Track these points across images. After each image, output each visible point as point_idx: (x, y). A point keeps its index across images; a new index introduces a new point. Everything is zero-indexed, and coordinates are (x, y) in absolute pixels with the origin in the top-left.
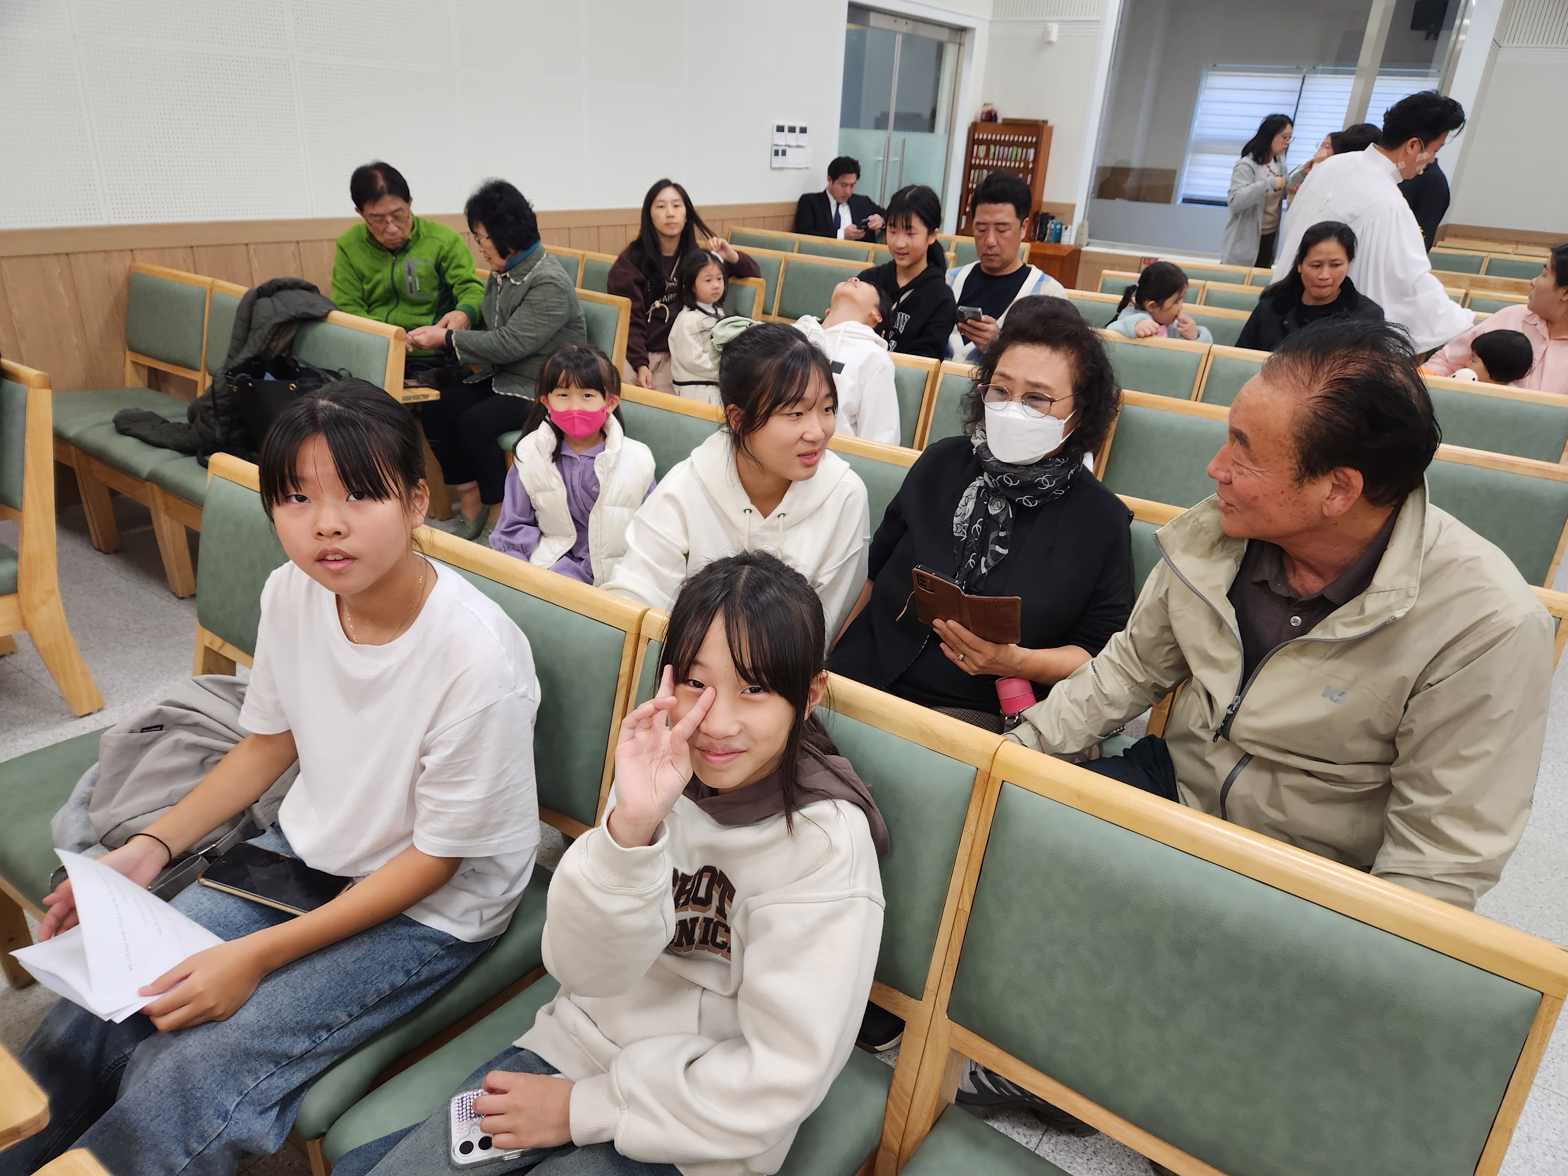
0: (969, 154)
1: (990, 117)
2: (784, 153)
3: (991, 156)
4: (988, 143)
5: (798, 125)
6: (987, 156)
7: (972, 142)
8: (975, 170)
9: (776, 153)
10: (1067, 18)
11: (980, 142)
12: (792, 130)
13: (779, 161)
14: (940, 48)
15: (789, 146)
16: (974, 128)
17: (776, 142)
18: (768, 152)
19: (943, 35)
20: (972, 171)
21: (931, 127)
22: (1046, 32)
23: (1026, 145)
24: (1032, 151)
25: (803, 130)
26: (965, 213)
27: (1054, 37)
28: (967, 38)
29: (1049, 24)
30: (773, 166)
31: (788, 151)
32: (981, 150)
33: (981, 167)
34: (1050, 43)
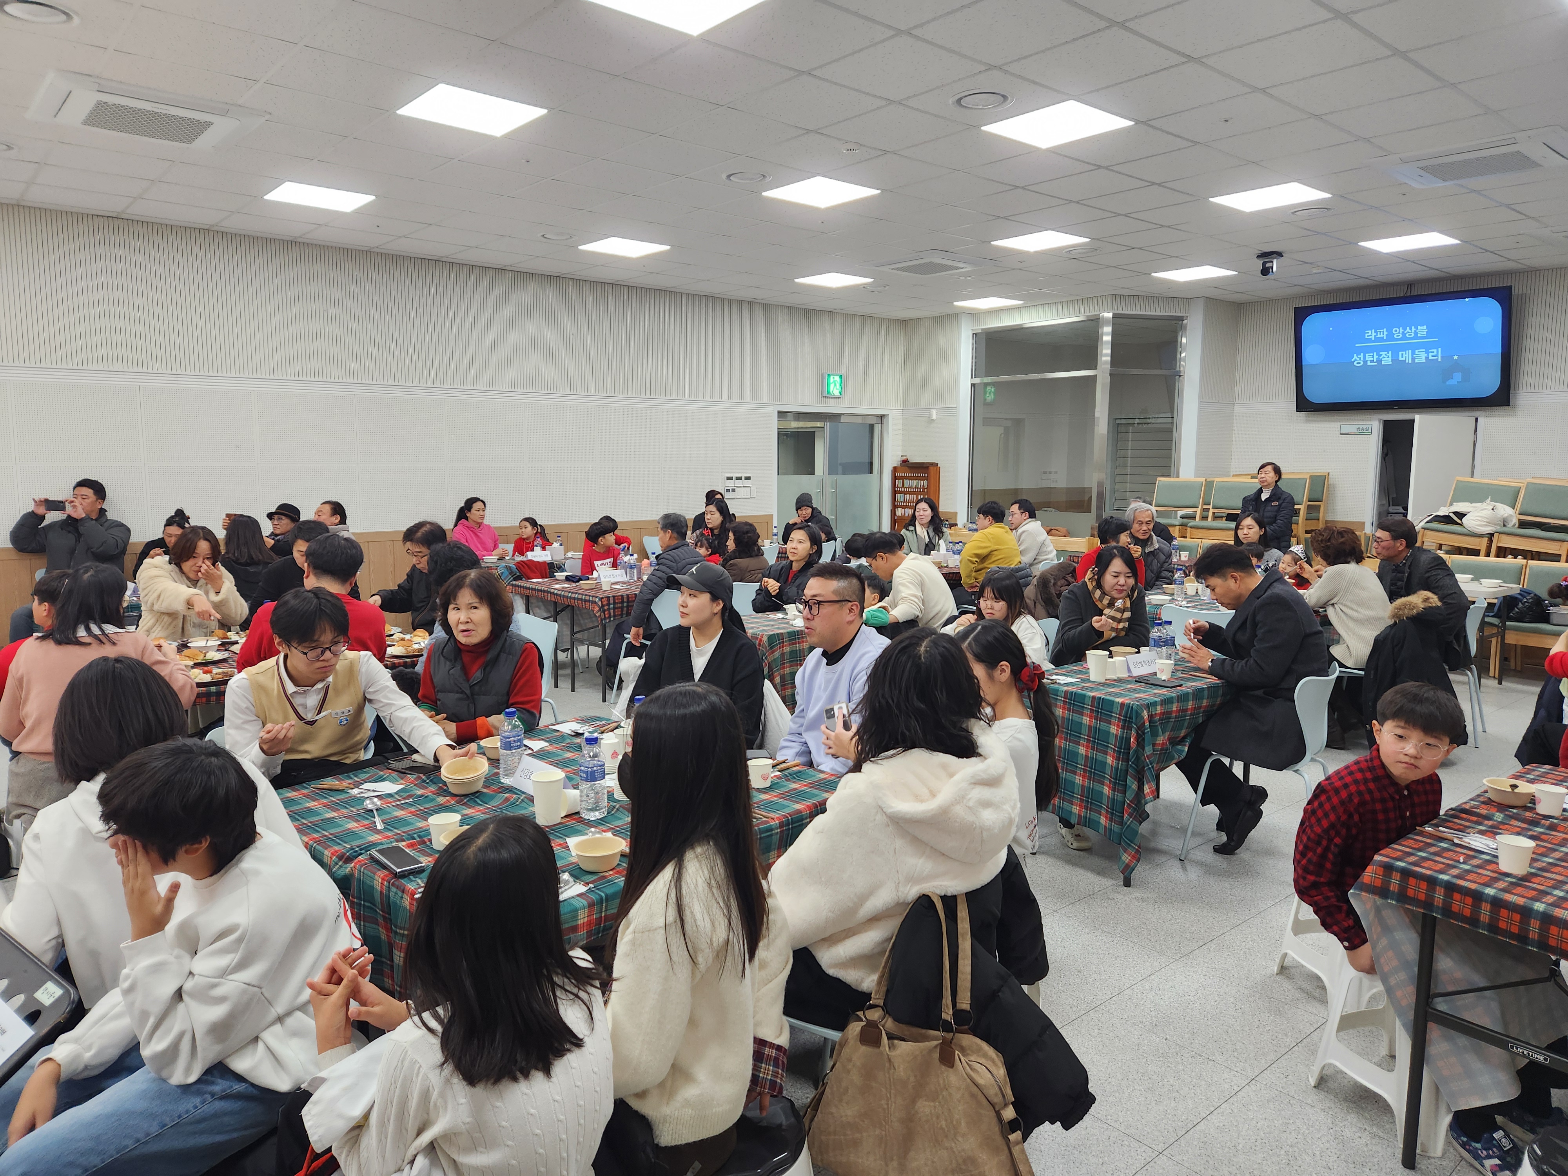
0: (894, 485)
1: (905, 462)
2: (734, 490)
4: (902, 478)
5: (743, 475)
6: (903, 486)
7: (895, 478)
10: (940, 406)
11: (899, 478)
12: (739, 478)
14: (872, 428)
15: (737, 487)
16: (895, 469)
19: (873, 421)
20: (897, 496)
21: (871, 472)
22: (930, 415)
23: (923, 479)
24: (925, 483)
25: (748, 478)
26: (894, 520)
27: (934, 417)
28: (885, 422)
29: (931, 410)
31: (737, 489)
32: (899, 483)
33: (900, 492)
34: (933, 420)
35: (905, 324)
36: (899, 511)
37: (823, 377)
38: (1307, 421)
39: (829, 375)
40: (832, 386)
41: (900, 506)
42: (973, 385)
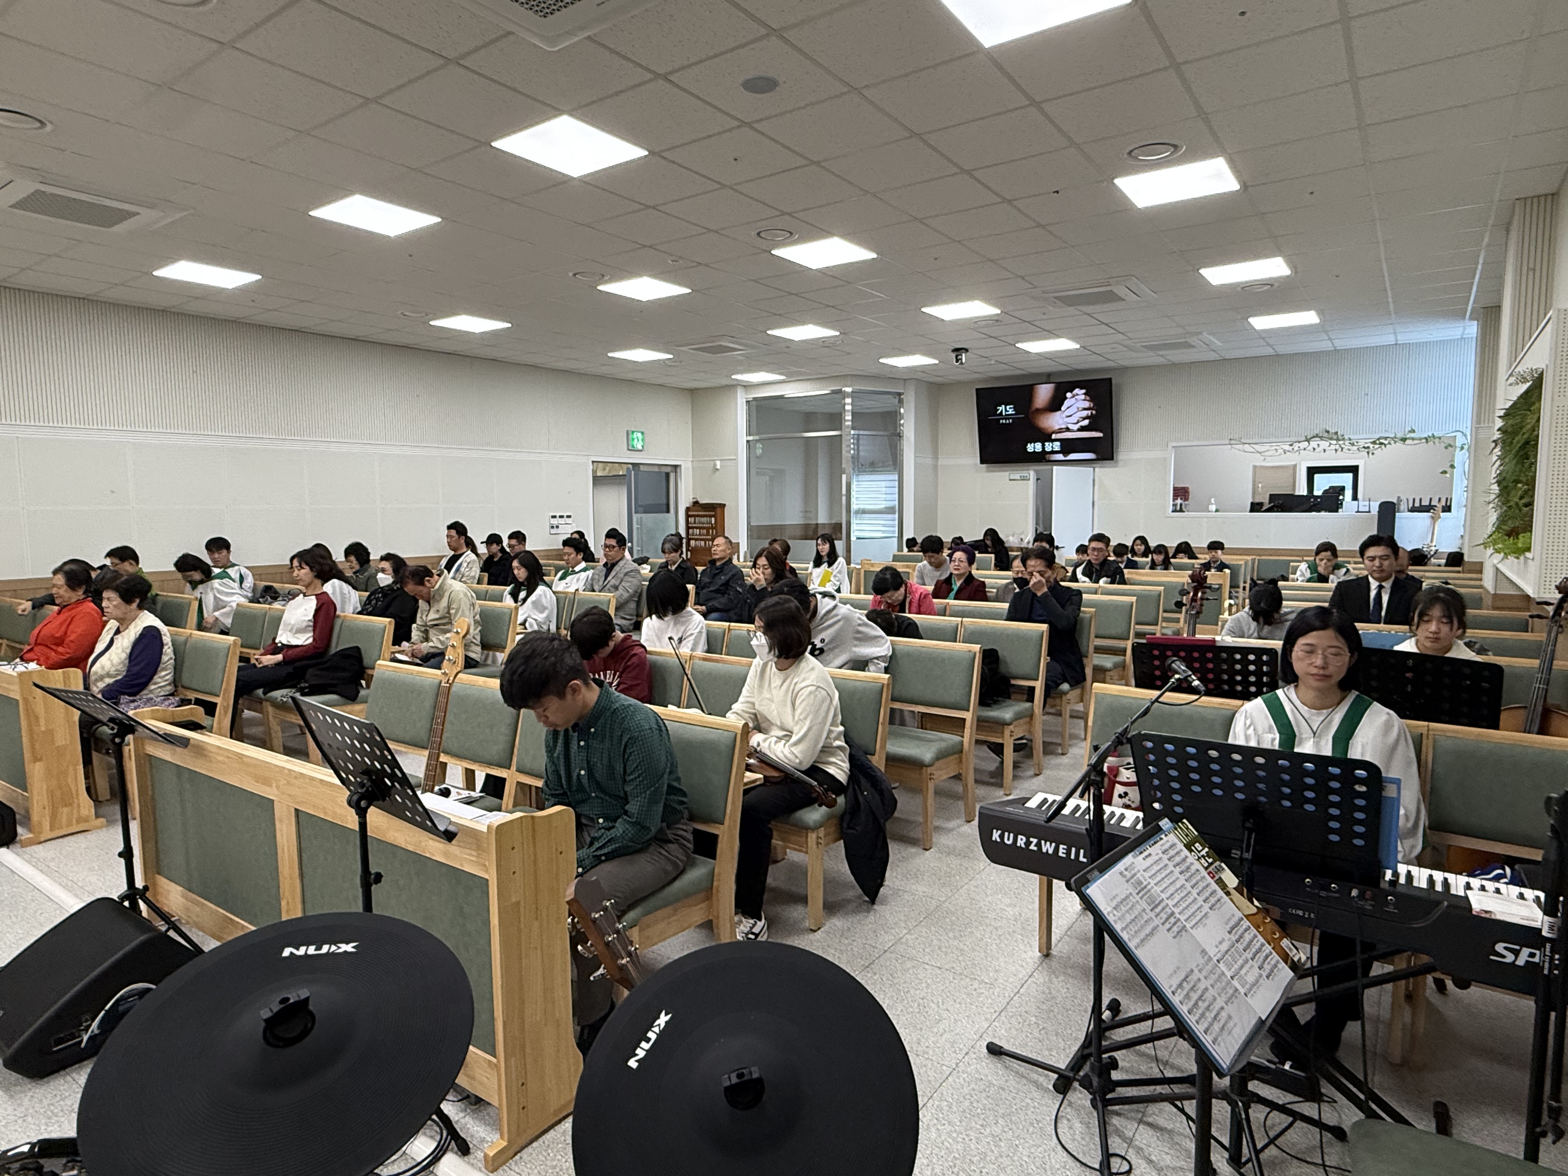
0: (687, 522)
1: (696, 503)
2: (557, 527)
4: (695, 516)
5: (565, 515)
6: (695, 523)
7: (688, 516)
9: (553, 527)
10: (723, 458)
11: (691, 516)
12: (561, 517)
13: (554, 531)
14: (667, 475)
15: (560, 524)
16: (688, 509)
17: (551, 523)
18: (548, 527)
19: (668, 470)
20: (690, 530)
21: (668, 511)
22: (715, 465)
23: (711, 516)
24: (713, 519)
25: (569, 517)
27: (718, 467)
28: (678, 470)
29: (716, 461)
30: (551, 533)
31: (560, 526)
32: (691, 520)
33: (693, 528)
34: (717, 469)
35: (693, 393)
36: (693, 543)
37: (628, 434)
38: (988, 471)
39: (633, 432)
40: (636, 440)
42: (748, 441)
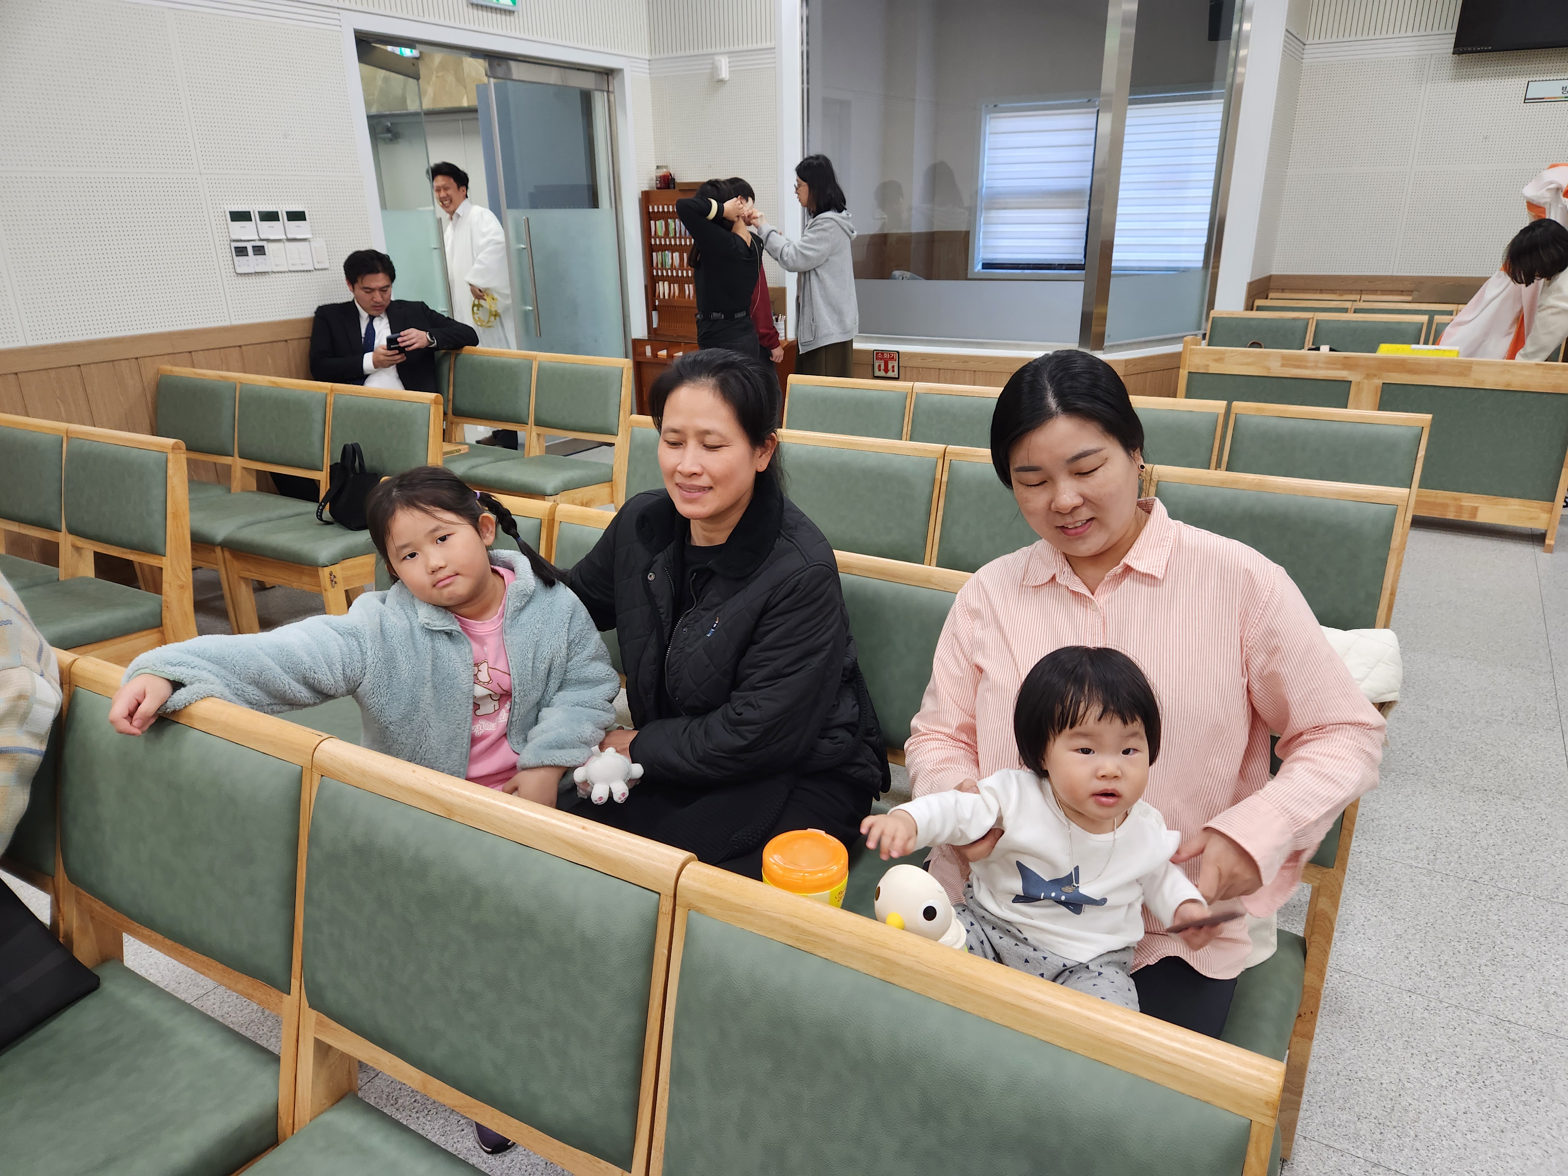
0: (647, 233)
1: (667, 182)
2: (259, 250)
3: (672, 234)
4: (667, 217)
5: (279, 208)
6: (667, 233)
7: (647, 217)
8: (657, 251)
9: (241, 251)
10: (736, 48)
11: (656, 216)
12: (270, 217)
13: (251, 263)
14: (586, 98)
15: (268, 240)
16: (646, 198)
17: (234, 237)
18: (220, 251)
19: (586, 82)
20: (654, 254)
21: (594, 203)
22: (715, 69)
25: (297, 216)
26: (655, 308)
27: (724, 74)
28: (615, 83)
29: (717, 58)
30: (239, 271)
31: (268, 247)
32: (659, 226)
33: (663, 248)
34: (721, 81)
36: (663, 288)
41: (663, 279)
